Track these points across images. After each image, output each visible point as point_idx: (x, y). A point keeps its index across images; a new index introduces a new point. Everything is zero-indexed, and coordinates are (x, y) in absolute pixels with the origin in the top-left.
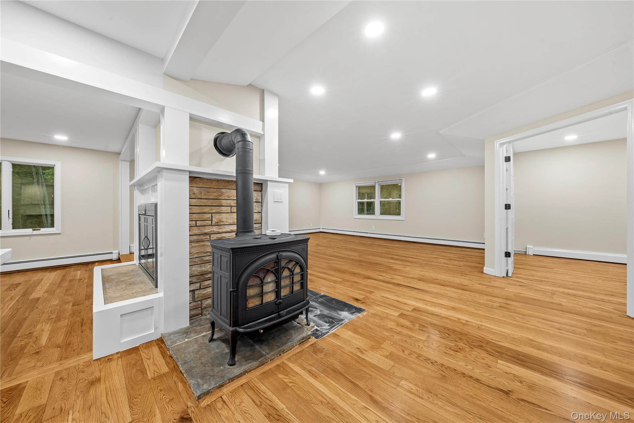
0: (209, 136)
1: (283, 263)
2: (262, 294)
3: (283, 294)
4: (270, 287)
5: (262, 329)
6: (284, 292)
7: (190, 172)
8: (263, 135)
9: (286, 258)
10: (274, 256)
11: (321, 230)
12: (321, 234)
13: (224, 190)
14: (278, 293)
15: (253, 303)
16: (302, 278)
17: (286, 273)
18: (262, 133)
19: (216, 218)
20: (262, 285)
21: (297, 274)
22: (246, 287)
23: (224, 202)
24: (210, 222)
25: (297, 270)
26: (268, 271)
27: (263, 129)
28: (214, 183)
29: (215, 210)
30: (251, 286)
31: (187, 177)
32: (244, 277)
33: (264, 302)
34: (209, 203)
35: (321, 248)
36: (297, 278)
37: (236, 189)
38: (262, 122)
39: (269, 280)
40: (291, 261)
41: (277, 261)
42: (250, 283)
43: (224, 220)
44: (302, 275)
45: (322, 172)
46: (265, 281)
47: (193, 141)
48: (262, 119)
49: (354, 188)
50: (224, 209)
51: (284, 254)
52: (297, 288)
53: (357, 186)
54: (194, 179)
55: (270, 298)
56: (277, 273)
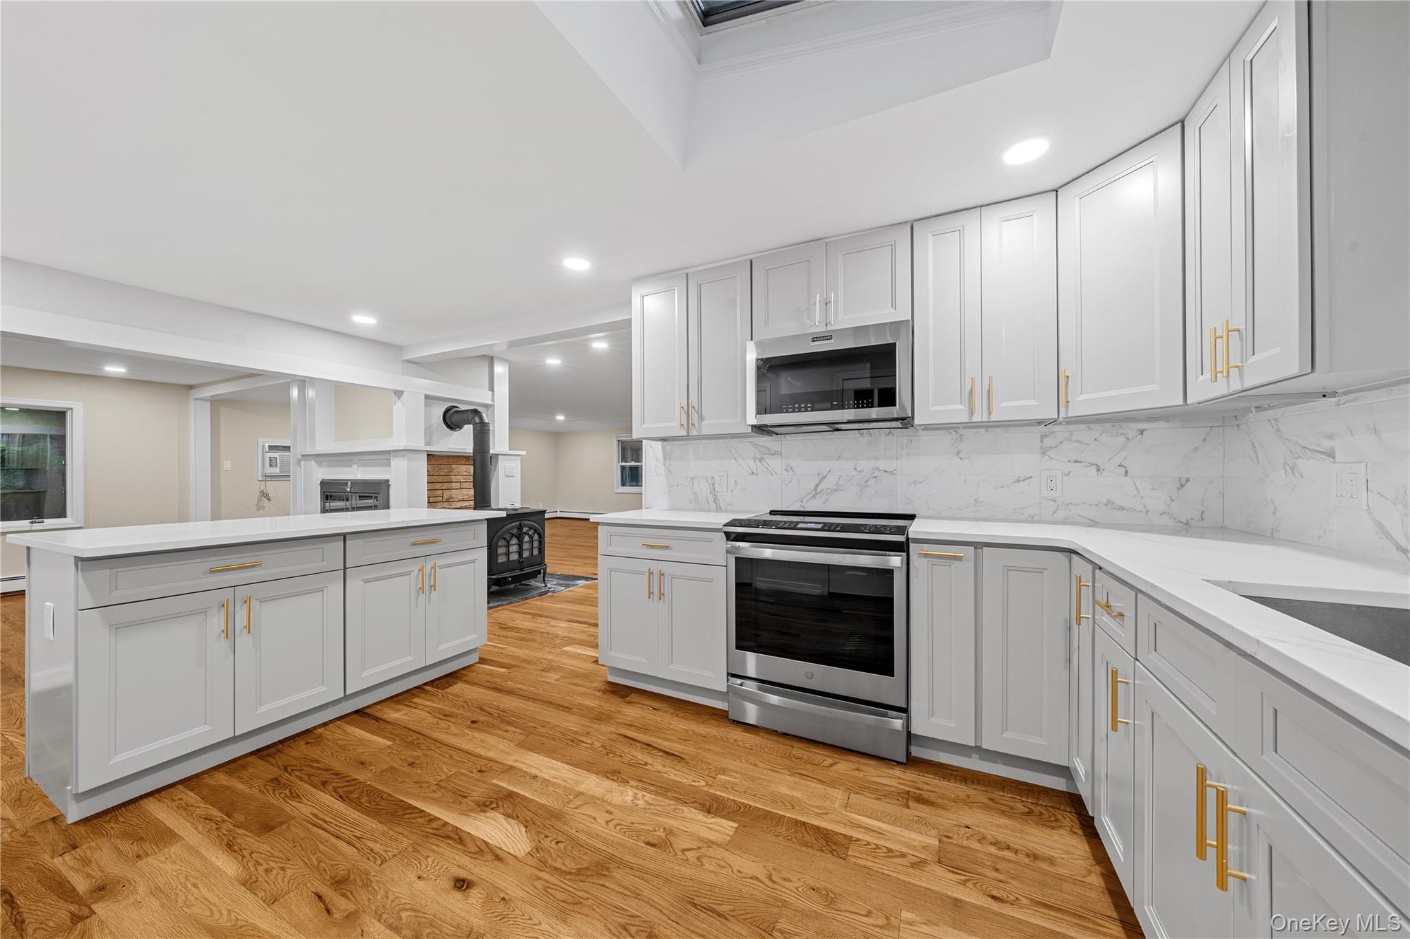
0: (439, 411)
1: (525, 530)
2: (508, 554)
3: (524, 556)
4: (514, 548)
5: (510, 577)
6: (526, 554)
7: (428, 451)
8: (492, 406)
9: (527, 526)
10: (518, 523)
11: (559, 515)
12: (558, 520)
13: (454, 466)
14: (520, 553)
15: (501, 559)
16: (540, 544)
17: (526, 538)
18: (492, 403)
19: (447, 494)
20: (508, 546)
21: (536, 540)
22: (497, 547)
23: (454, 478)
24: (441, 498)
25: (536, 537)
26: (513, 535)
27: (493, 400)
28: (445, 459)
29: (446, 486)
30: (501, 546)
31: (425, 456)
32: (496, 538)
33: (510, 559)
34: (440, 479)
35: (558, 538)
36: (536, 544)
37: (474, 465)
38: (491, 392)
39: (514, 543)
40: (531, 528)
41: (520, 528)
42: (500, 544)
43: (454, 496)
44: (540, 541)
45: (560, 418)
46: (511, 543)
47: (427, 417)
48: (492, 389)
49: (615, 443)
50: (454, 485)
51: (526, 522)
52: (536, 552)
53: (619, 441)
54: (430, 456)
55: (514, 557)
56: (520, 537)
